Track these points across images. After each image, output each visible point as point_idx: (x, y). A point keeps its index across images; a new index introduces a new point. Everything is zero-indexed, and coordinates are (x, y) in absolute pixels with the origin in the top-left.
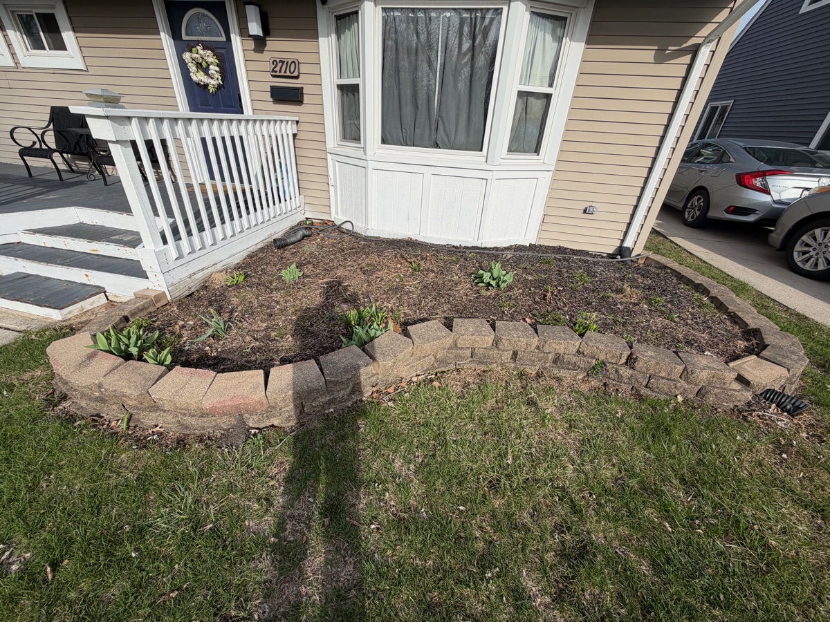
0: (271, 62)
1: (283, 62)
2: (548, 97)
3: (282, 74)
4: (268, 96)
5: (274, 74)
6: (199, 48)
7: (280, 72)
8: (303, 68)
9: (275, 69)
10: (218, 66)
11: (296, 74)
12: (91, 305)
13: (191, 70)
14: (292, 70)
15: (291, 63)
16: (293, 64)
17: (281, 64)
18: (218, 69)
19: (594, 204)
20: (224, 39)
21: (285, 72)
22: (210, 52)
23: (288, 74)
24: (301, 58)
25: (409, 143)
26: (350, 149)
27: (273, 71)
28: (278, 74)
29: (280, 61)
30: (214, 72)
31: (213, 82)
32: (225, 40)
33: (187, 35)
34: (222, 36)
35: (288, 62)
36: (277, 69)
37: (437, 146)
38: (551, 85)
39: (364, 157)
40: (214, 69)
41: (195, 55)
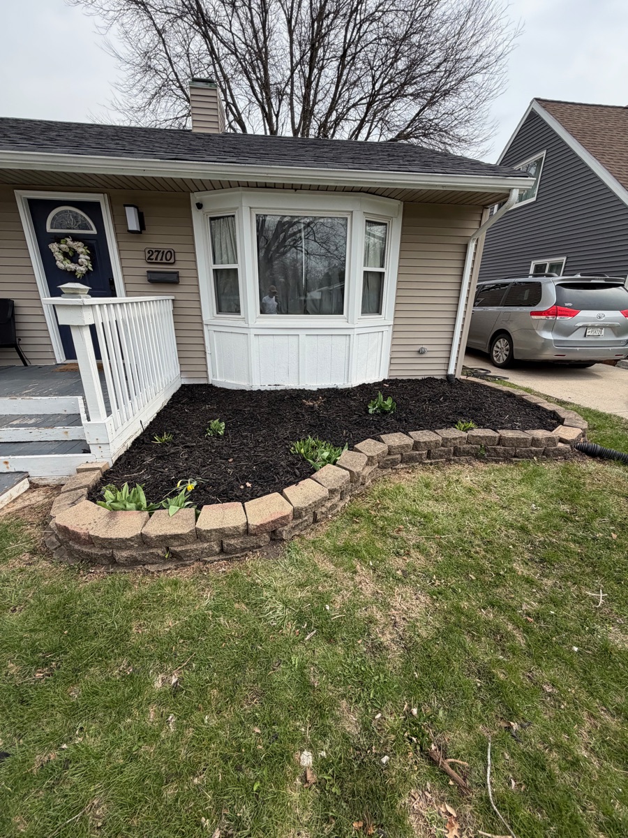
0: (147, 252)
1: (159, 252)
2: (381, 275)
3: (159, 261)
4: (145, 280)
5: (149, 261)
6: (69, 240)
7: (156, 259)
8: (178, 257)
9: (151, 257)
10: (88, 255)
11: (172, 261)
12: (18, 492)
13: (56, 258)
14: (168, 258)
15: (167, 253)
16: (169, 253)
17: (157, 253)
18: (88, 258)
19: (424, 346)
20: (94, 232)
21: (161, 259)
22: (81, 243)
23: (164, 261)
24: (175, 248)
25: (283, 311)
26: (228, 320)
27: (149, 259)
28: (154, 261)
29: (156, 251)
30: (84, 260)
31: (83, 269)
32: (96, 233)
33: (52, 228)
34: (92, 230)
35: (164, 252)
36: (154, 257)
37: (306, 312)
38: (382, 266)
39: (246, 326)
40: (84, 258)
41: (63, 246)
